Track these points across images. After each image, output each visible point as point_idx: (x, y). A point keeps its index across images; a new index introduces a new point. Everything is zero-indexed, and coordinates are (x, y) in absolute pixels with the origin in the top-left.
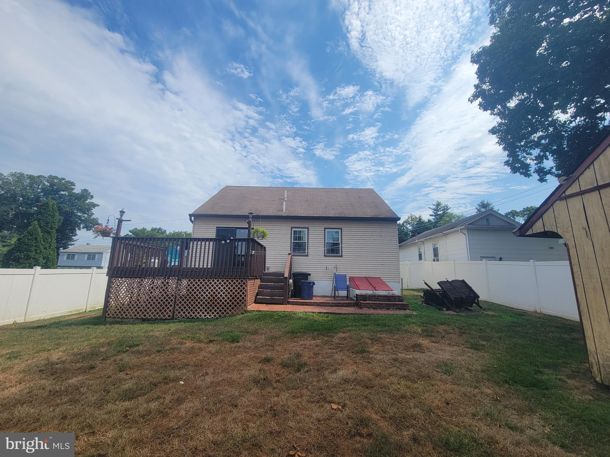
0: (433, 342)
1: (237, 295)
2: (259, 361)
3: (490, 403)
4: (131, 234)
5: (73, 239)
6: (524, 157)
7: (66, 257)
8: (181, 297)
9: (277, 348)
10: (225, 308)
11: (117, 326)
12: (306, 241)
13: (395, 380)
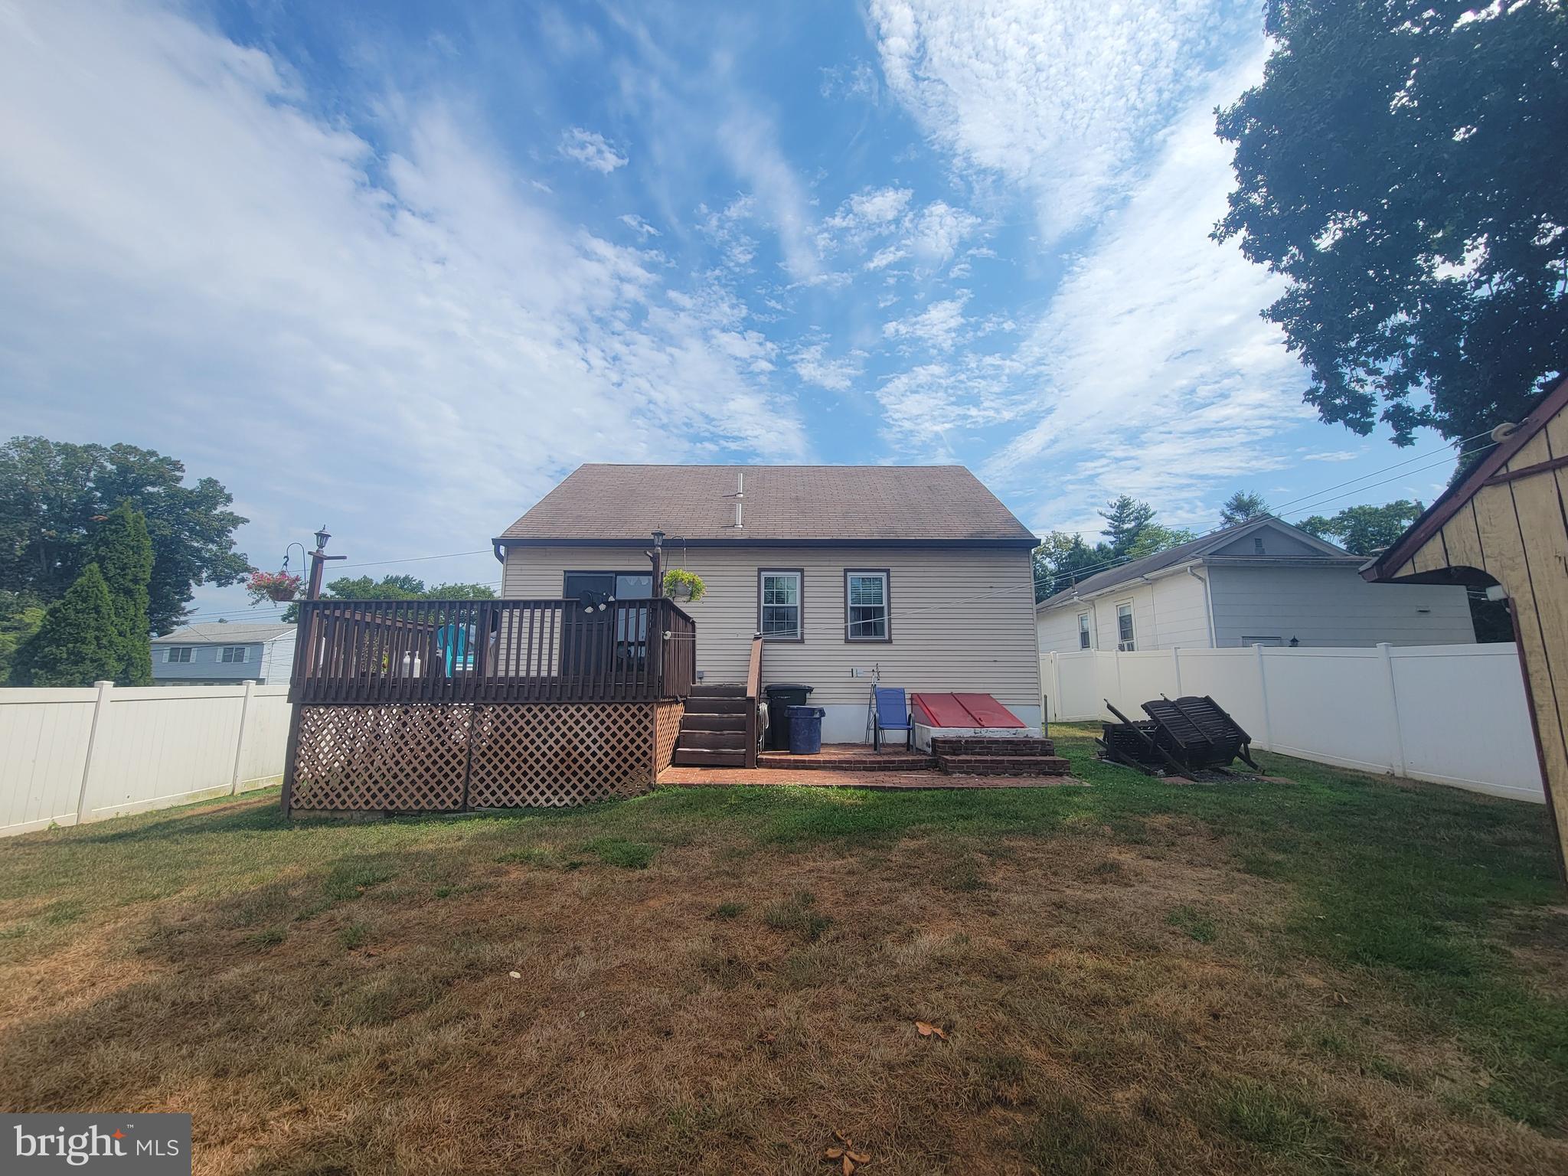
0: (1149, 857)
1: (629, 744)
2: (707, 913)
3: (1323, 1013)
4: (334, 593)
5: (184, 609)
6: (1359, 380)
7: (166, 655)
8: (483, 754)
9: (750, 880)
10: (599, 780)
11: (322, 831)
12: (798, 604)
13: (1070, 957)
